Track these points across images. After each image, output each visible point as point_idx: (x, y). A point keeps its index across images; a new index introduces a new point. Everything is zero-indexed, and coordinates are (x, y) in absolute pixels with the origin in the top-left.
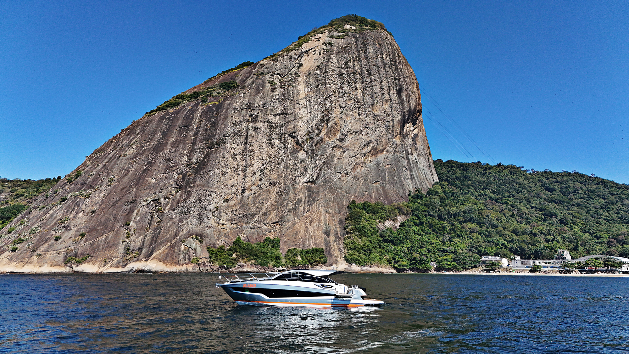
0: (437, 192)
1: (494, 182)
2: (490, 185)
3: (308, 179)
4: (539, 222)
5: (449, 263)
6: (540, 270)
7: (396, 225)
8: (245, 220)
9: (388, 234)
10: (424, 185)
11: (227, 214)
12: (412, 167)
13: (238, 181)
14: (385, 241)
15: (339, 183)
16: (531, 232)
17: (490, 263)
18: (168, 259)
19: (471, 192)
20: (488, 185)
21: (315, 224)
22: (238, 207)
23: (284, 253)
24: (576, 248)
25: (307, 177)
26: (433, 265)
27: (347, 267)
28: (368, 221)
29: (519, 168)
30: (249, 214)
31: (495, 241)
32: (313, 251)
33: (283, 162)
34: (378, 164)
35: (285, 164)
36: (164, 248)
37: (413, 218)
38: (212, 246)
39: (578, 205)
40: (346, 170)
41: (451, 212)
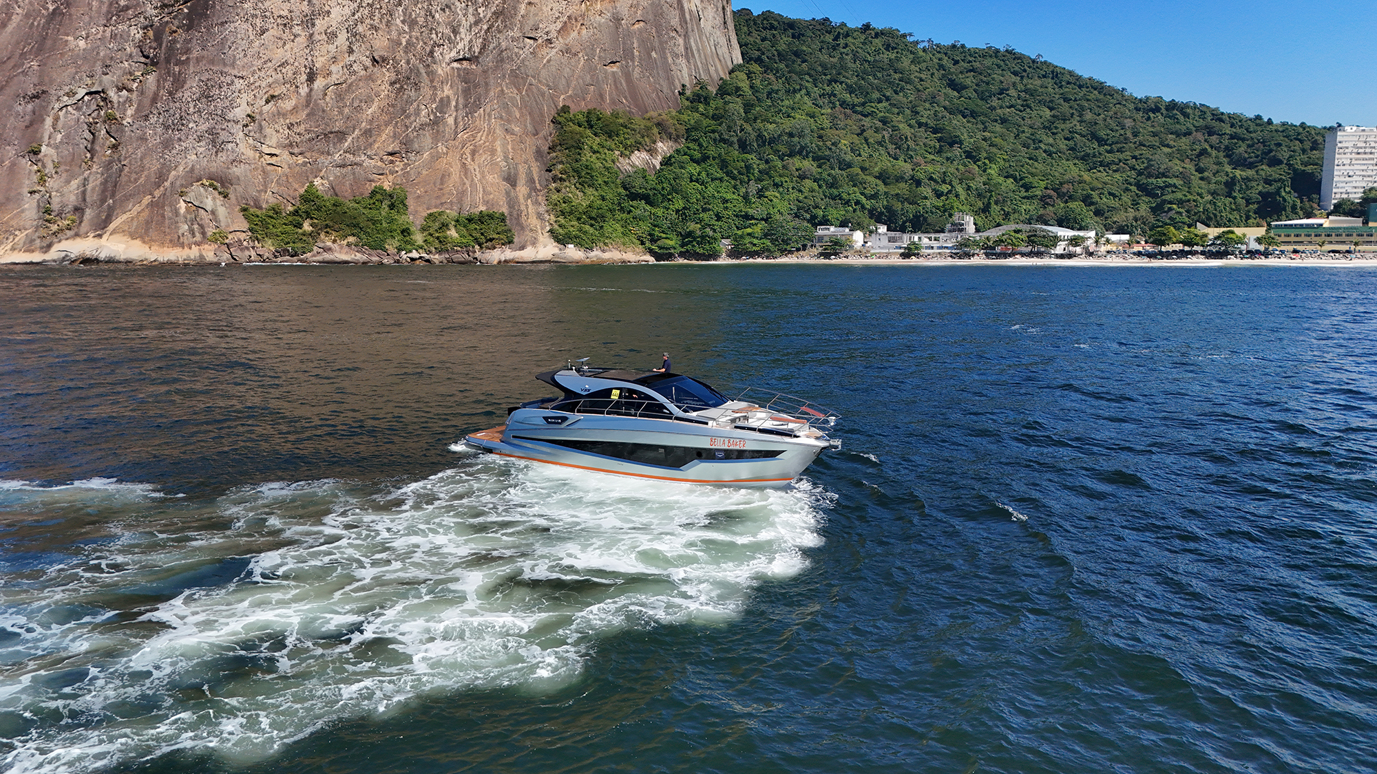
0: (738, 89)
1: (853, 66)
2: (844, 73)
3: (462, 53)
4: (928, 156)
5: (755, 241)
6: (918, 254)
7: (654, 161)
8: (321, 145)
9: (638, 182)
10: (712, 69)
11: (277, 131)
12: (690, 30)
13: (294, 51)
14: (634, 196)
15: (531, 63)
16: (912, 178)
17: (831, 241)
18: (152, 233)
19: (806, 88)
20: (839, 74)
21: (483, 158)
22: (303, 115)
23: (419, 222)
24: (986, 209)
25: (459, 47)
26: (726, 245)
27: (556, 251)
28: (598, 152)
29: (904, 36)
30: (332, 133)
31: (844, 196)
32: (482, 219)
33: (400, 9)
34: (617, 20)
35: (405, 14)
36: (137, 208)
37: (688, 147)
38: (252, 204)
39: (1004, 121)
40: (547, 33)
41: (765, 134)
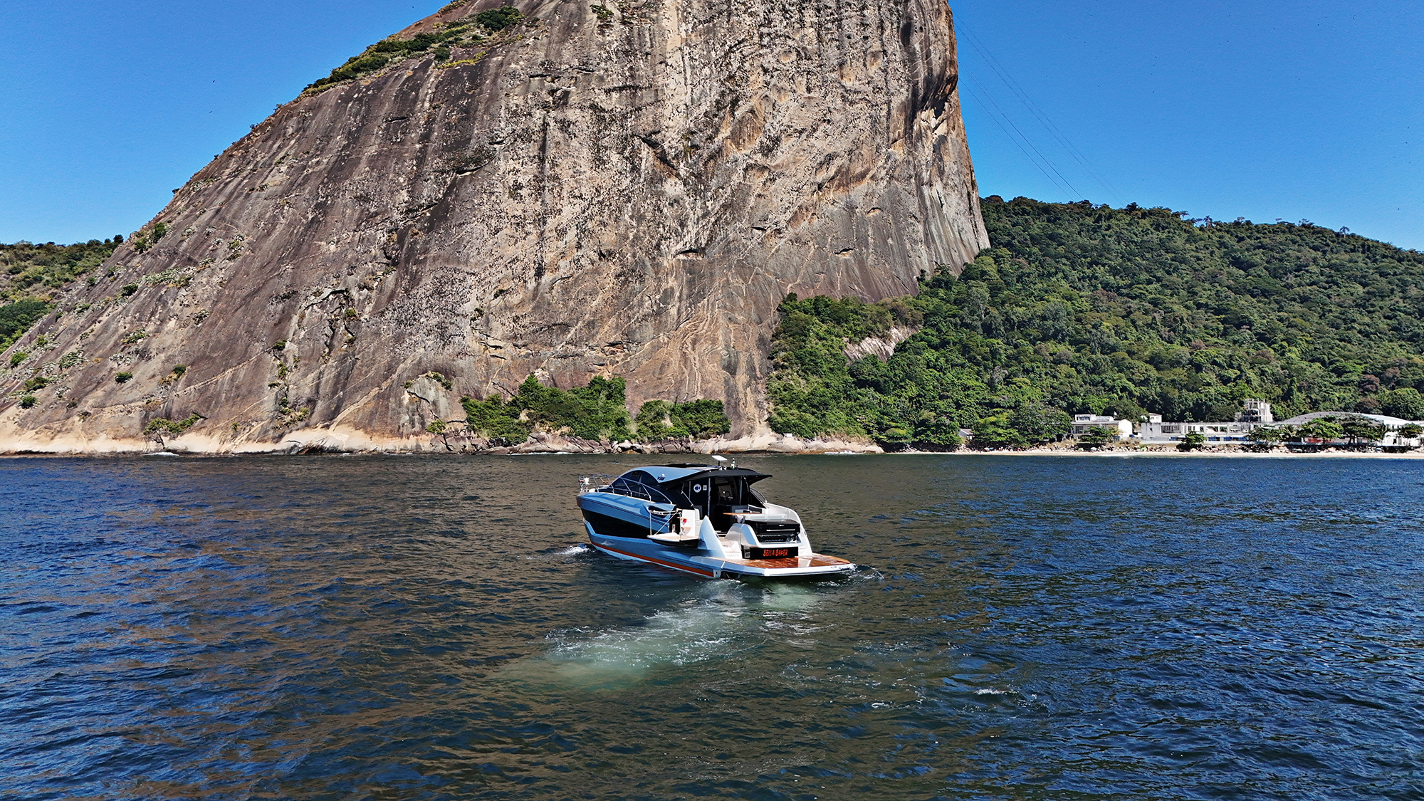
0: (983, 273)
1: (1117, 247)
2: (1107, 255)
3: (688, 245)
4: (1210, 339)
5: (1000, 431)
6: (1200, 446)
7: (887, 348)
8: (544, 337)
9: (867, 369)
10: (955, 255)
11: (503, 324)
12: (931, 216)
13: (526, 248)
14: (861, 383)
15: (759, 254)
16: (1191, 362)
17: (1091, 431)
18: (376, 424)
19: (1063, 271)
20: (1101, 256)
21: (704, 347)
22: (529, 308)
23: (635, 411)
24: (1287, 396)
25: (685, 240)
26: (965, 434)
27: (773, 440)
28: (824, 339)
29: (1177, 215)
30: (555, 325)
31: (1108, 382)
32: (698, 407)
33: (629, 205)
34: (851, 208)
35: (633, 210)
36: (365, 399)
37: (925, 333)
38: (473, 394)
39: (1304, 300)
40: (776, 224)
41: (1014, 317)
